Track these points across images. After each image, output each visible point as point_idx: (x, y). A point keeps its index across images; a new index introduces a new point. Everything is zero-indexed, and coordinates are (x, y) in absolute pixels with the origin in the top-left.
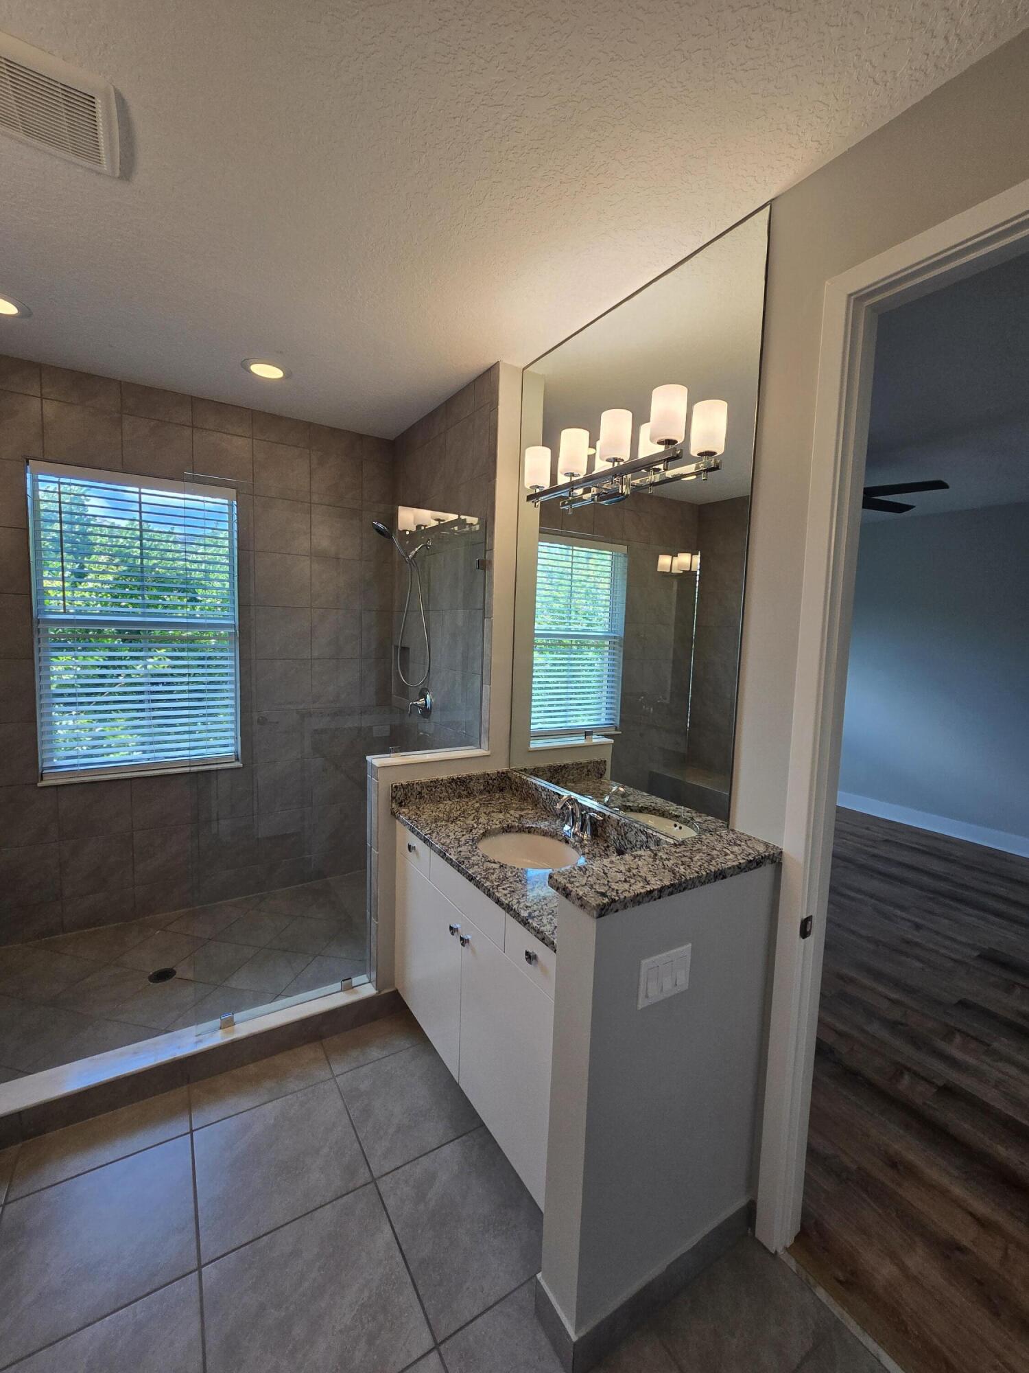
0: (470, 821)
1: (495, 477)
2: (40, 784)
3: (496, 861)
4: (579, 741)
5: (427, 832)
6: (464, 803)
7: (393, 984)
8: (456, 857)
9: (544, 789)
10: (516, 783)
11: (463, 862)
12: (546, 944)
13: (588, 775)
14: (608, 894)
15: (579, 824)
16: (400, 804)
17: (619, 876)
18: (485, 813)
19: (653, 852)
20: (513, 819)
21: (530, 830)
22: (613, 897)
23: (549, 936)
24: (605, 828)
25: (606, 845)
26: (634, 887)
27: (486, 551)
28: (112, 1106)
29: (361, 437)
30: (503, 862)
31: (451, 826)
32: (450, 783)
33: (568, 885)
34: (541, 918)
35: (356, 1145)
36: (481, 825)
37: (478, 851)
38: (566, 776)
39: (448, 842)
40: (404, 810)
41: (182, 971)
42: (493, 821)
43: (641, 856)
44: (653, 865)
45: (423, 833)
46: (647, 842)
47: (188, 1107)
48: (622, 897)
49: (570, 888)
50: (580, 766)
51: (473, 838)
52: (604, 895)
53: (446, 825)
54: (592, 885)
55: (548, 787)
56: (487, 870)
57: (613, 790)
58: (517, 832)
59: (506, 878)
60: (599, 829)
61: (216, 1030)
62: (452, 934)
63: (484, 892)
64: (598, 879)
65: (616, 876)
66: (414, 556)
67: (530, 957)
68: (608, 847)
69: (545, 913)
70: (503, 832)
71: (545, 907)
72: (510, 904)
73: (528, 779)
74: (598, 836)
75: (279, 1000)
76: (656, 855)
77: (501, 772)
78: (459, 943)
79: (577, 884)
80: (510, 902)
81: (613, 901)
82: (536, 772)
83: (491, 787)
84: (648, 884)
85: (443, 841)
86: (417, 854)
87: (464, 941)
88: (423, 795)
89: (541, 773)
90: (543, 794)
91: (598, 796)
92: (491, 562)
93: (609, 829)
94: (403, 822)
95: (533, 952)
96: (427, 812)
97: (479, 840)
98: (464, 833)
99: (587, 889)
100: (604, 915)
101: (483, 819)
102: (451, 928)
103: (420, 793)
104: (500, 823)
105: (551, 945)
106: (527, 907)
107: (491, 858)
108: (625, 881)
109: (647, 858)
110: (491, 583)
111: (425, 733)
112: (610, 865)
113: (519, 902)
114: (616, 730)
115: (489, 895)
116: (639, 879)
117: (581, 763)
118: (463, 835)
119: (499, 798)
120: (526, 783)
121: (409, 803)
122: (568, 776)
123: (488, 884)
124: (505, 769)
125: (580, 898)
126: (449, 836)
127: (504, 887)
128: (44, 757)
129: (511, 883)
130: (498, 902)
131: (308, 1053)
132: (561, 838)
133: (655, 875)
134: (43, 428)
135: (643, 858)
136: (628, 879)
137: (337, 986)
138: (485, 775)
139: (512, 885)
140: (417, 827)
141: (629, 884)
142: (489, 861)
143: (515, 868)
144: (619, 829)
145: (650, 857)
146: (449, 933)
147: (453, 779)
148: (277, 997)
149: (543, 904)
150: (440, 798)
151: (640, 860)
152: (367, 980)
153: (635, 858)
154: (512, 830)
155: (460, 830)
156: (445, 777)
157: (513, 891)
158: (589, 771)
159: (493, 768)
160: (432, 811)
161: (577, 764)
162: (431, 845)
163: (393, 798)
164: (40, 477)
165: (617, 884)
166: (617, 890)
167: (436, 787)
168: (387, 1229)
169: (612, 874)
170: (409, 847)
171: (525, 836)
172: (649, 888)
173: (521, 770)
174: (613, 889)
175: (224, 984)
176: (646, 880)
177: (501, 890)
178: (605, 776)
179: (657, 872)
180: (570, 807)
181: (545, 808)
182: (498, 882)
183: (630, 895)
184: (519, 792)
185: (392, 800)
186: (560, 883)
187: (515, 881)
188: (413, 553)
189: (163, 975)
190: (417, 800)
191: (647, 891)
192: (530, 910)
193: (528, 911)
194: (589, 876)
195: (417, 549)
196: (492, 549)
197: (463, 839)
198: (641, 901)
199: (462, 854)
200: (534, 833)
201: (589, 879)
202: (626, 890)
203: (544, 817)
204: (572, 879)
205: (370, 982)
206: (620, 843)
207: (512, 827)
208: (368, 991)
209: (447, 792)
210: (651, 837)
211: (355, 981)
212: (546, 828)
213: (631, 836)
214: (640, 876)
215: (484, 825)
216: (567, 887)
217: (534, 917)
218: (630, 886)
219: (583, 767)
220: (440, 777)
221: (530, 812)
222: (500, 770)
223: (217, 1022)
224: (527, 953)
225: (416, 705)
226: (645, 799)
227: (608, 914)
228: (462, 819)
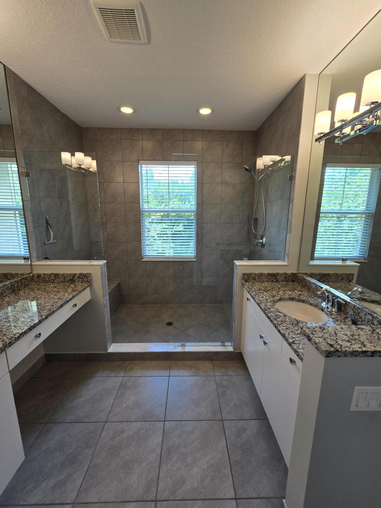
0: (274, 293)
1: (299, 134)
2: (142, 260)
3: (282, 312)
4: (340, 263)
5: (254, 294)
6: (274, 284)
7: (240, 350)
8: (264, 307)
9: (314, 283)
10: (300, 279)
11: (267, 310)
12: (299, 358)
13: (342, 280)
14: (335, 346)
15: (330, 304)
16: (246, 281)
17: (345, 337)
18: (283, 290)
19: (372, 328)
20: (296, 295)
21: (303, 301)
22: (338, 348)
23: (301, 355)
24: (346, 308)
25: (345, 316)
26: (354, 346)
27: (293, 171)
28: (151, 360)
29: (243, 132)
30: (285, 314)
31: (265, 293)
32: (268, 275)
33: (310, 335)
34: (299, 345)
35: (218, 404)
36: (279, 295)
37: (275, 306)
38: (329, 279)
39: (262, 300)
40: (247, 284)
41: (175, 324)
42: (285, 294)
43: (363, 329)
44: (370, 336)
45: (252, 294)
46: (373, 320)
47: (170, 368)
48: (344, 350)
49: (311, 337)
50: (338, 275)
51: (274, 300)
52: (331, 346)
53: (263, 293)
54: (325, 338)
55: (316, 283)
56: (277, 315)
57: (354, 289)
58: (297, 301)
59: (285, 321)
60: (343, 308)
61: (180, 346)
62: (261, 338)
63: (274, 325)
64: (330, 336)
65: (342, 337)
66: (261, 179)
67: (292, 361)
68: (347, 317)
69: (302, 343)
70: (290, 300)
71: (302, 340)
72: (284, 334)
73: (306, 278)
74: (341, 311)
75: (201, 342)
76: (374, 330)
77: (293, 273)
78: (263, 343)
79: (316, 336)
80: (284, 333)
81: (337, 351)
82: (312, 276)
83: (288, 279)
84: (365, 347)
85: (260, 299)
86: (250, 302)
87: (265, 343)
88: (256, 279)
89: (315, 276)
90: (313, 286)
91: (344, 291)
92: (295, 176)
93: (349, 309)
94: (246, 288)
95: (294, 359)
96: (257, 286)
97: (277, 302)
98: (270, 297)
99: (321, 340)
100: (330, 357)
101: (281, 293)
102: (260, 336)
103: (254, 278)
104: (289, 296)
105: (301, 359)
106: (293, 338)
107: (280, 311)
108: (348, 341)
109: (367, 331)
110: (294, 186)
111: (263, 254)
112: (340, 330)
113: (289, 334)
114: (365, 260)
115: (276, 327)
116: (358, 342)
117: (338, 274)
118: (270, 298)
119: (291, 285)
120: (305, 279)
121: (249, 281)
122: (330, 279)
123: (276, 322)
124: (295, 272)
125: (316, 344)
126: (263, 297)
127: (284, 325)
128: (143, 252)
129: (287, 324)
130: (279, 331)
131: (208, 364)
132: (320, 308)
133: (371, 342)
134: (142, 149)
135: (365, 330)
136: (350, 341)
137: (219, 344)
138: (285, 274)
139: (288, 326)
140: (250, 291)
141: (350, 343)
142: (279, 312)
143: (291, 318)
144: (355, 310)
145: (370, 331)
146: (259, 337)
147: (270, 274)
148: (200, 341)
149: (302, 338)
150: (263, 281)
151: (362, 331)
152: (231, 345)
153: (359, 329)
154: (295, 300)
155: (269, 296)
156: (266, 273)
157: (287, 328)
158: (343, 278)
159: (289, 271)
160: (259, 286)
161: (336, 274)
162: (255, 300)
163: (243, 278)
164: (143, 166)
165: (342, 342)
166: (341, 345)
167: (262, 276)
168: (224, 441)
169: (340, 335)
170: (247, 299)
171: (300, 304)
172: (364, 349)
173: (304, 274)
174: (339, 344)
175: (185, 332)
176: (363, 344)
177: (281, 326)
178: (353, 281)
179: (373, 341)
180: (327, 294)
181: (314, 292)
182: (281, 322)
183: (350, 350)
184: (301, 283)
185: (242, 279)
186: (306, 332)
187: (290, 324)
188: (261, 177)
189: (170, 324)
190: (253, 280)
191: (363, 351)
192: (294, 339)
193: (293, 340)
194: (325, 333)
195: (262, 176)
196: (295, 170)
197: (269, 300)
198: (357, 355)
199: (267, 306)
200: (305, 303)
201: (324, 335)
202: (348, 347)
203: (312, 296)
204: (314, 333)
205: (232, 346)
206: (354, 317)
207: (294, 298)
208: (231, 349)
209: (267, 279)
210: (375, 318)
211: (226, 344)
212: (312, 302)
213: (362, 315)
214: (359, 340)
215: (281, 295)
216: (310, 336)
217: (296, 343)
218: (351, 345)
219: (339, 276)
220: (264, 272)
221: (306, 293)
222: (293, 272)
223: (180, 344)
224: (290, 359)
225: (259, 242)
226: (376, 297)
227: (332, 357)
228: (271, 291)
